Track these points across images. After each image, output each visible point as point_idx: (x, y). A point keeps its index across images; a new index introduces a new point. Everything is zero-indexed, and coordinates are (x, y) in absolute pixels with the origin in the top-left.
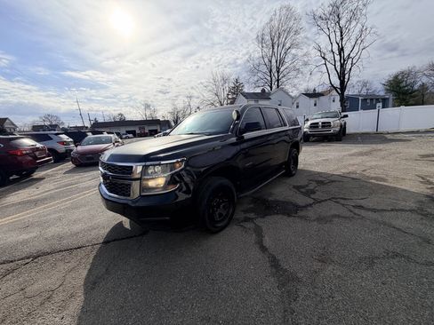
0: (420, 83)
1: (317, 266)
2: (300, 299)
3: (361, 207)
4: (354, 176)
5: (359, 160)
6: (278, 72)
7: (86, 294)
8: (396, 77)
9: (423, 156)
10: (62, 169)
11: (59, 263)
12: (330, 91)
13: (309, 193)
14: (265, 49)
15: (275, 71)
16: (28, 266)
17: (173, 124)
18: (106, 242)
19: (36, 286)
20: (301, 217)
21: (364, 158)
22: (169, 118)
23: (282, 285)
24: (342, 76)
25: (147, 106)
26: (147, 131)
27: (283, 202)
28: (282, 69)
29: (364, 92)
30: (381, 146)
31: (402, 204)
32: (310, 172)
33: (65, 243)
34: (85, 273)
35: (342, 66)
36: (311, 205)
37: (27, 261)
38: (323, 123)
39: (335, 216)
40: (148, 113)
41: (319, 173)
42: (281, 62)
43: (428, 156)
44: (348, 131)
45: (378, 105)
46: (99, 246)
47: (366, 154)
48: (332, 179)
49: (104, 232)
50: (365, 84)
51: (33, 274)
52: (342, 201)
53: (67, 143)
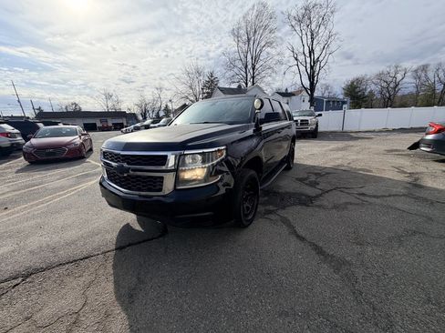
0: (369, 90)
1: (358, 249)
2: (360, 280)
3: (363, 194)
4: (343, 168)
5: (340, 154)
6: (253, 69)
7: (125, 310)
8: (353, 83)
9: (389, 151)
10: (10, 167)
11: (67, 280)
12: (301, 91)
13: (313, 185)
14: (240, 44)
15: (251, 67)
16: (20, 288)
17: (141, 118)
18: (119, 248)
19: (47, 311)
20: (319, 206)
21: (343, 152)
22: (136, 110)
23: (337, 270)
24: (311, 77)
25: (109, 97)
26: (110, 124)
27: (294, 194)
28: (257, 66)
29: (326, 95)
30: (351, 143)
31: (394, 191)
32: (304, 165)
33: (63, 254)
34: (111, 287)
35: (312, 68)
36: (321, 195)
37: (16, 282)
38: (302, 121)
39: (347, 203)
40: (110, 104)
41: (312, 167)
42: (256, 59)
43: (392, 151)
44: (320, 129)
45: (344, 106)
46: (113, 253)
47: (342, 149)
48: (326, 171)
49: (111, 237)
50: (327, 88)
51: (34, 297)
52: (346, 191)
53: (12, 135)
